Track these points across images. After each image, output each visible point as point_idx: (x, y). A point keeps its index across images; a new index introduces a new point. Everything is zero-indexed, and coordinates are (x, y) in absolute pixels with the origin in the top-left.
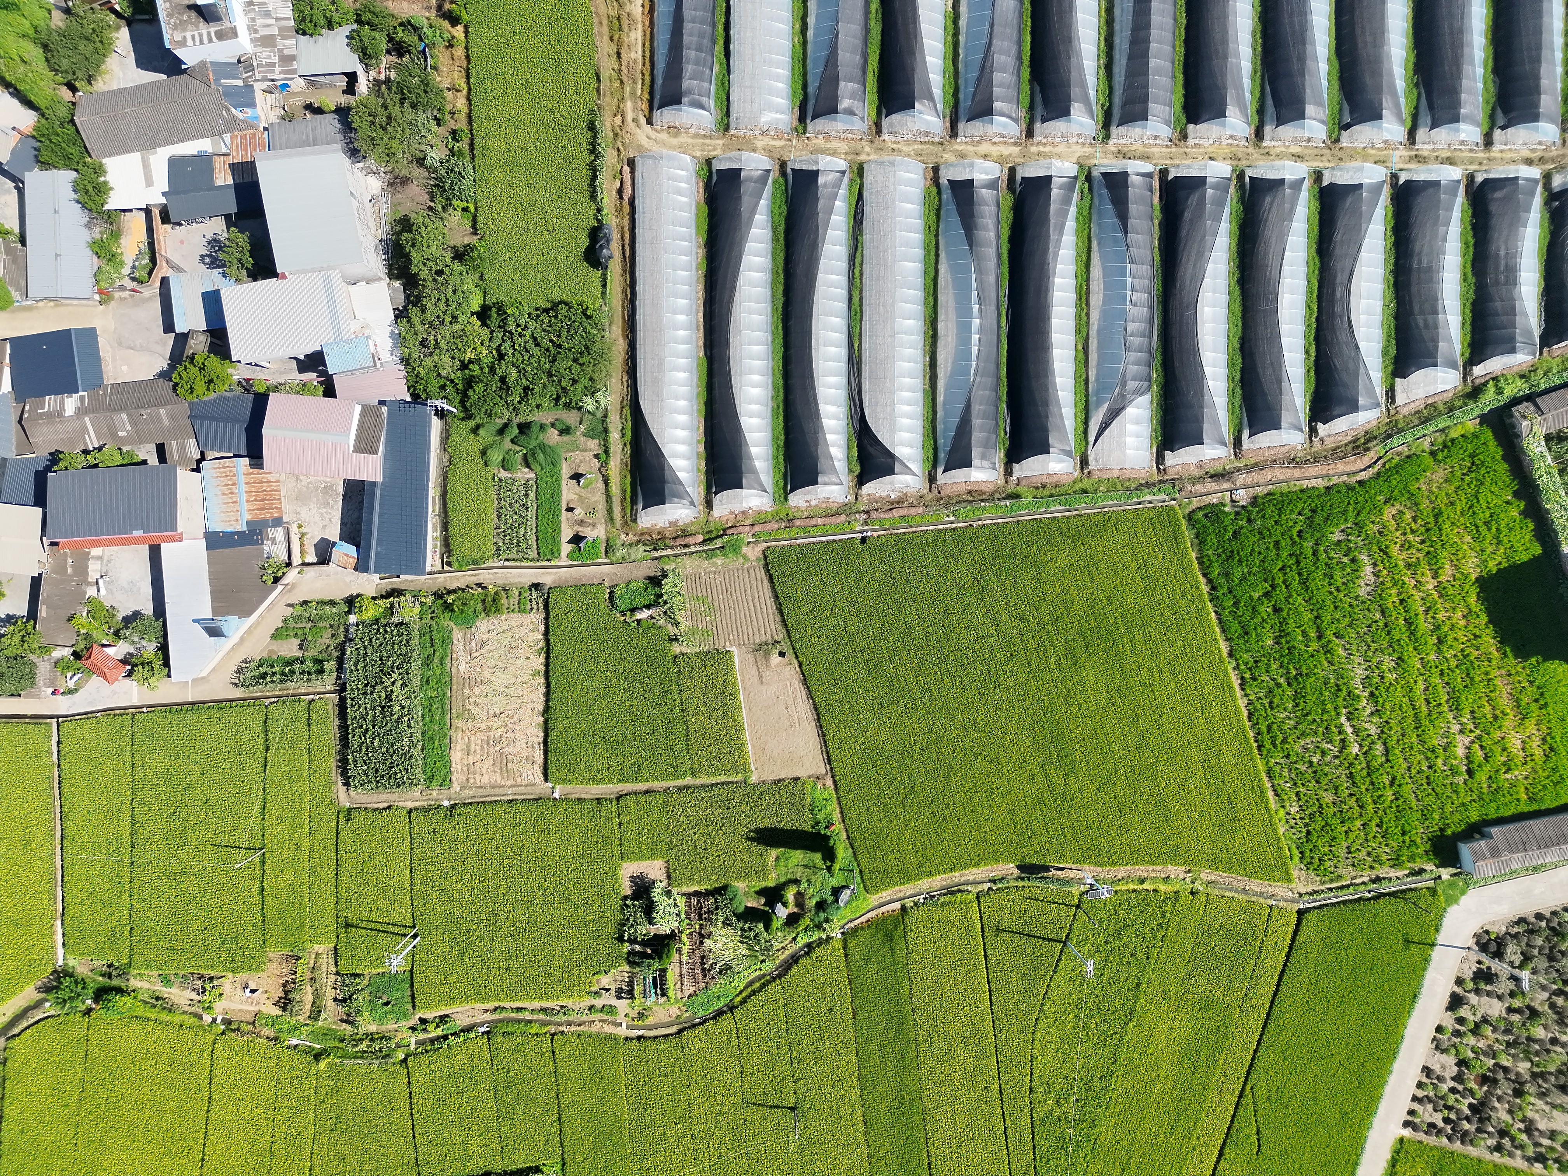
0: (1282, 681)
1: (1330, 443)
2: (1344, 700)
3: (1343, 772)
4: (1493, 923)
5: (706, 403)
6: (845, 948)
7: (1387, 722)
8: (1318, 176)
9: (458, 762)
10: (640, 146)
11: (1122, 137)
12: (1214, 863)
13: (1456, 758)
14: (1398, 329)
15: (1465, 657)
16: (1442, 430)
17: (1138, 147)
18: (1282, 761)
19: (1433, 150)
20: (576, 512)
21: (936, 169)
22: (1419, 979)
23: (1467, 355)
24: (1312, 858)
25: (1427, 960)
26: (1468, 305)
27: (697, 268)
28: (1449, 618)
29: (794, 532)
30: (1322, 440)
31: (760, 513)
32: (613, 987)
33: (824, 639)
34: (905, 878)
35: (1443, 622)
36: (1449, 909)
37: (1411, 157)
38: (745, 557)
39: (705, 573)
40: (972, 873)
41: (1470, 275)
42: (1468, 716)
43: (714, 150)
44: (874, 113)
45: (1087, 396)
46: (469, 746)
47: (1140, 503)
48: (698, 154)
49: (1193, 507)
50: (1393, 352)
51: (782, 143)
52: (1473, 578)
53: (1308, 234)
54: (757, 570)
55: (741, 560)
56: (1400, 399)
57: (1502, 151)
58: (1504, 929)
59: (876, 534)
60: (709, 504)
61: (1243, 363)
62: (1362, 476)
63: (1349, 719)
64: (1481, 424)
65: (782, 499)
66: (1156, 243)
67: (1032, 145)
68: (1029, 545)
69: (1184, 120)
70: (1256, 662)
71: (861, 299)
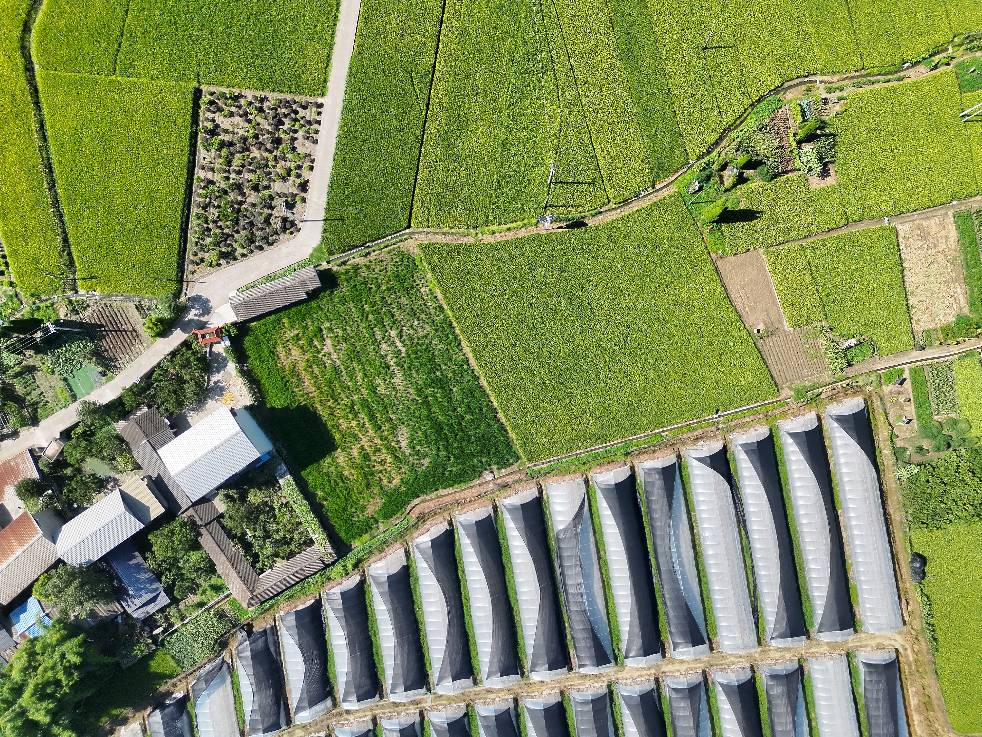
0: (444, 367)
1: (439, 518)
2: (405, 362)
3: (398, 317)
4: (288, 240)
5: (831, 481)
6: (687, 155)
7: (377, 352)
8: (475, 682)
9: (951, 230)
10: (900, 633)
11: (599, 687)
12: (468, 248)
13: (331, 337)
14: (411, 596)
15: (337, 401)
16: (374, 537)
17: (589, 682)
18: (436, 318)
19: (407, 709)
20: (903, 399)
21: (712, 649)
22: (331, 198)
23: (366, 586)
24: (408, 262)
25: (328, 210)
26: (370, 618)
27: (852, 564)
28: (350, 422)
29: (763, 409)
30: (445, 519)
31: (785, 418)
32: (830, 105)
33: (733, 345)
34: (657, 204)
35: (353, 420)
36: (319, 243)
37: (421, 703)
38: (790, 388)
39: (814, 374)
40: (615, 215)
41: (373, 636)
42: (327, 365)
43: (853, 640)
44: (757, 678)
45: (593, 523)
46: (946, 241)
47: (549, 462)
48: (863, 635)
49: (516, 465)
50: (412, 581)
51: (811, 651)
52: (339, 450)
53: (476, 645)
54: (781, 382)
55: (793, 386)
56: (402, 552)
57: (365, 716)
58: (281, 237)
59: (710, 417)
60: (819, 418)
61: (501, 559)
62: (417, 501)
63: (400, 350)
64: (351, 545)
65: (773, 429)
66: (567, 625)
67: (655, 674)
68: (613, 425)
69: (565, 703)
70: (462, 376)
71: (745, 561)
